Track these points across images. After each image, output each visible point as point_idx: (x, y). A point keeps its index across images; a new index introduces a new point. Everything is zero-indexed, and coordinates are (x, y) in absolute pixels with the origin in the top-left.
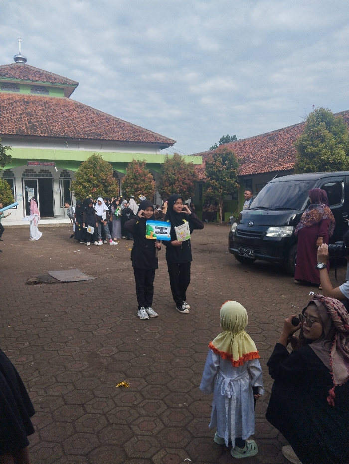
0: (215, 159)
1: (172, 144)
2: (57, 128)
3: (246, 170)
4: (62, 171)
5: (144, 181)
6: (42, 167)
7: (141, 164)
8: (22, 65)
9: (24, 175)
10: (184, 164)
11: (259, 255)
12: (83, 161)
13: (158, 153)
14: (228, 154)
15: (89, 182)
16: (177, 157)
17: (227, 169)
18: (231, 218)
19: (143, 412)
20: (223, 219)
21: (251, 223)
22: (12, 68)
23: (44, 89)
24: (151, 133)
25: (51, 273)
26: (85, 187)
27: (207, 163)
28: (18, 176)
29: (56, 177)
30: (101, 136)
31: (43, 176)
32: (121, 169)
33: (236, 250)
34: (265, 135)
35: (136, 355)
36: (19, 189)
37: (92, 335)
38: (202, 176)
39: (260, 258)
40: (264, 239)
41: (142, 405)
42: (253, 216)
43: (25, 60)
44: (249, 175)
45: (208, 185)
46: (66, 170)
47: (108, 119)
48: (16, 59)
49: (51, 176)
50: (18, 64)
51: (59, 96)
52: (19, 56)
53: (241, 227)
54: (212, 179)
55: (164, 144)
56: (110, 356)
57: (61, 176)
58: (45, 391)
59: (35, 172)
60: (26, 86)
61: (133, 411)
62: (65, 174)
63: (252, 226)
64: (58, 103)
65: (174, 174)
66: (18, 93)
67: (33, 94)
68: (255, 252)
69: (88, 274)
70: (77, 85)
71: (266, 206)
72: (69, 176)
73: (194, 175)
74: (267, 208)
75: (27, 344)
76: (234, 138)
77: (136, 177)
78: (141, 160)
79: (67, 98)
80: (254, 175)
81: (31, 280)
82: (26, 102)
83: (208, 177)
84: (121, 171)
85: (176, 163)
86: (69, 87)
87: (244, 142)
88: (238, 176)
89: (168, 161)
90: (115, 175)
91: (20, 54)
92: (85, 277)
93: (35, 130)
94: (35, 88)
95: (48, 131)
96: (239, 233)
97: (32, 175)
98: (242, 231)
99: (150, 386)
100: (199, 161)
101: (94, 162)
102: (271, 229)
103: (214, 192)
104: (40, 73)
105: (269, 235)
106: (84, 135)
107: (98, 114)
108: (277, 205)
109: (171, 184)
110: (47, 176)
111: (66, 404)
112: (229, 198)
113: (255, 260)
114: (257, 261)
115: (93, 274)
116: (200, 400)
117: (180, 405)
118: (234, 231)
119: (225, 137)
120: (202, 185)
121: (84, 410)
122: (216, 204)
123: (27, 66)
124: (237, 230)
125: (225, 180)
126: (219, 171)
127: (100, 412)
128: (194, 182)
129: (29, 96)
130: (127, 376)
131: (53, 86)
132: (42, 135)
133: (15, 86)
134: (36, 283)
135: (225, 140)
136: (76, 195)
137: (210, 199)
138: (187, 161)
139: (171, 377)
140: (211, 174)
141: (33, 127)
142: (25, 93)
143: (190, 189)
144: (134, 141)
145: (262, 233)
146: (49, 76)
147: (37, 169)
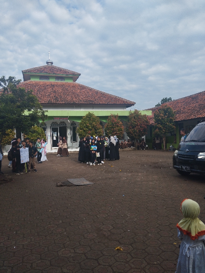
0: (160, 112)
1: (133, 105)
2: (69, 98)
3: (179, 118)
4: (72, 122)
5: (118, 126)
6: (62, 120)
7: (115, 117)
8: (51, 66)
9: (51, 125)
10: (141, 116)
11: (194, 170)
12: (83, 116)
13: (125, 110)
14: (168, 109)
15: (87, 128)
16: (136, 111)
17: (168, 118)
18: (170, 146)
19: (133, 266)
20: (166, 147)
21: (187, 150)
22: (45, 68)
23: (62, 78)
24: (121, 99)
25: (69, 180)
26: (84, 131)
27: (155, 115)
28: (48, 126)
29: (68, 125)
30: (93, 102)
31: (62, 125)
32: (105, 120)
33: (178, 167)
34: (190, 97)
35: (124, 230)
36: (49, 133)
37: (96, 217)
38: (152, 122)
39: (194, 172)
40: (196, 160)
41: (132, 261)
42: (188, 146)
43: (52, 63)
44: (182, 121)
45: (156, 128)
46: (74, 122)
47: (97, 92)
48: (47, 63)
49: (66, 125)
50: (49, 65)
51: (70, 81)
52: (49, 61)
53: (180, 152)
54: (158, 124)
55: (128, 105)
56: (109, 231)
57: (71, 125)
58: (74, 250)
59: (57, 123)
60: (52, 77)
61: (127, 265)
62: (73, 124)
63: (188, 152)
64: (69, 85)
65: (135, 122)
66: (48, 81)
67: (57, 81)
68: (191, 168)
69: (90, 181)
70: (80, 75)
71: (196, 139)
72: (75, 125)
73: (147, 122)
74: (196, 141)
75: (61, 222)
76: (170, 99)
77: (113, 124)
78: (116, 114)
79: (74, 83)
80: (184, 120)
81: (59, 184)
82: (53, 86)
83: (156, 122)
84: (104, 121)
85: (136, 115)
86: (75, 76)
87: (177, 101)
88: (174, 121)
89: (131, 114)
90: (101, 123)
91: (49, 60)
92: (88, 183)
93: (58, 100)
94: (58, 78)
95: (64, 101)
96: (179, 156)
97: (56, 125)
98: (181, 155)
99: (135, 250)
100: (150, 114)
101: (90, 116)
102: (201, 154)
103: (160, 131)
104: (60, 70)
105: (199, 157)
106: (84, 101)
107: (91, 90)
108: (203, 139)
109: (133, 127)
110: (63, 125)
111: (87, 259)
112: (169, 135)
113: (190, 173)
114: (191, 174)
115: (92, 181)
116: (167, 260)
117: (155, 263)
118: (176, 155)
119: (164, 98)
120: (152, 127)
121: (98, 262)
122: (161, 139)
123: (53, 66)
124: (178, 154)
125: (167, 124)
126: (162, 119)
127: (108, 264)
128: (147, 125)
129: (55, 82)
130: (121, 244)
131: (66, 76)
132: (61, 103)
133: (47, 77)
134: (61, 186)
135: (164, 101)
136: (80, 135)
137: (157, 136)
138: (143, 113)
139: (147, 245)
140: (157, 121)
141: (56, 99)
142: (52, 81)
143: (145, 130)
144: (112, 104)
145: (195, 156)
146: (65, 71)
147: (58, 121)
